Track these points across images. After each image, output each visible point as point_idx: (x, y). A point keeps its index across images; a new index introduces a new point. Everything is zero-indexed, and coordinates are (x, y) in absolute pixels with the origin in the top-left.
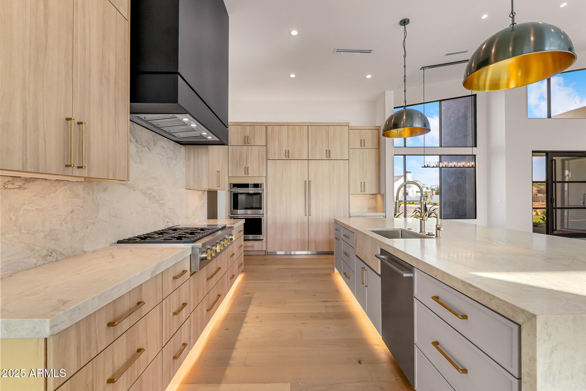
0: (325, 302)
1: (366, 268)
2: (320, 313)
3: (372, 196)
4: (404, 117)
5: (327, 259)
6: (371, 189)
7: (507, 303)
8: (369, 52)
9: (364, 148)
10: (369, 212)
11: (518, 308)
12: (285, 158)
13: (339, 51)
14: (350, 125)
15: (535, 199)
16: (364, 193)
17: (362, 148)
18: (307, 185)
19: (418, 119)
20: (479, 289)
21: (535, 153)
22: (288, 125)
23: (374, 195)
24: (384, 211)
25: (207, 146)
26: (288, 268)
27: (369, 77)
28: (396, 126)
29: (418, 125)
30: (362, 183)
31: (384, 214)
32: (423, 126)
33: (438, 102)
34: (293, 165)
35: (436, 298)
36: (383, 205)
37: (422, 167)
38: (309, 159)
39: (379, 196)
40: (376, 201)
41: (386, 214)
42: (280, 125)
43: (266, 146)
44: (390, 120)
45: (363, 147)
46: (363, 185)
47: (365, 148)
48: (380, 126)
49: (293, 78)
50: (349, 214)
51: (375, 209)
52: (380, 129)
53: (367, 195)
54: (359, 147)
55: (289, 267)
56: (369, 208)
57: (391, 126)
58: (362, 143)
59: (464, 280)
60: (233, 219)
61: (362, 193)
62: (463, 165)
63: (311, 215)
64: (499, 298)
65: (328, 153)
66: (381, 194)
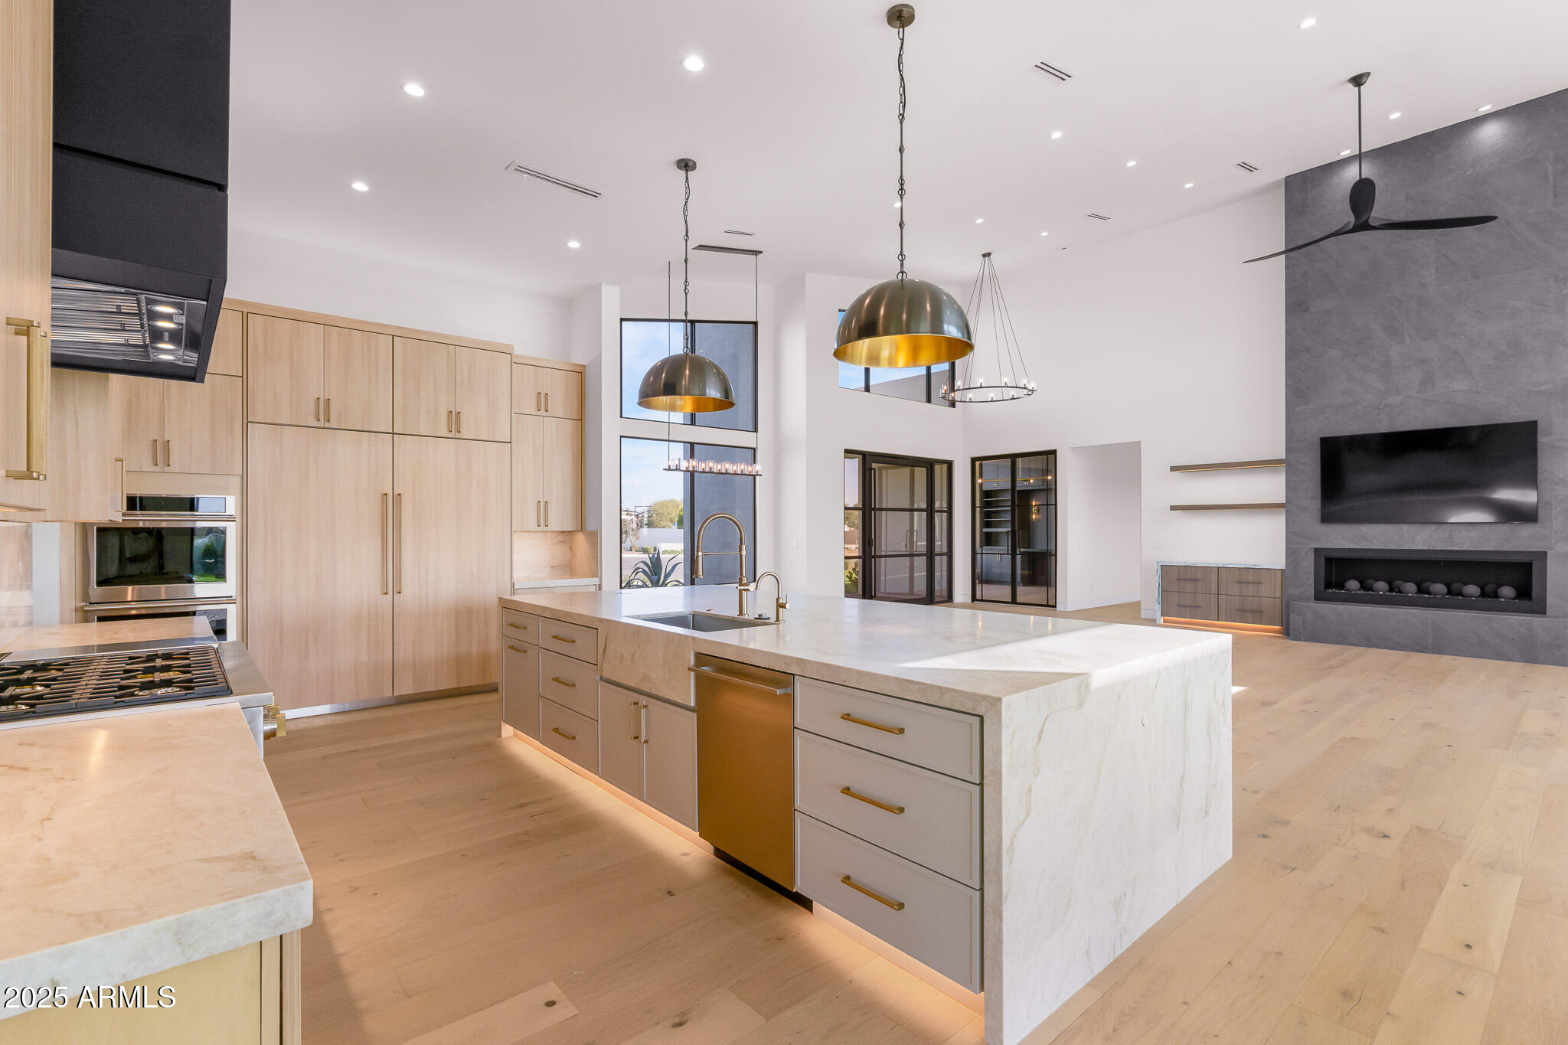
0: (522, 806)
1: (644, 700)
2: (527, 833)
3: (561, 538)
4: (687, 372)
5: (458, 708)
6: (561, 518)
7: (966, 693)
8: (595, 195)
9: (545, 414)
10: (552, 578)
11: (979, 695)
12: (316, 424)
13: (521, 170)
14: (517, 351)
15: (847, 539)
16: (546, 529)
17: (540, 413)
18: (391, 507)
19: (714, 379)
20: (924, 684)
21: (849, 453)
22: (326, 323)
23: (565, 534)
24: (595, 571)
25: (103, 374)
26: (356, 751)
27: (574, 244)
28: (670, 389)
29: (713, 392)
30: (542, 503)
31: (596, 581)
32: (723, 395)
33: (682, 324)
34: (344, 450)
35: (847, 717)
36: (593, 558)
37: (664, 469)
38: (395, 432)
39: (581, 540)
40: (571, 548)
41: (601, 580)
42: (299, 319)
43: (244, 377)
44: (656, 371)
45: (543, 412)
46: (543, 509)
47: (548, 414)
48: (584, 366)
49: (363, 192)
50: (513, 584)
51: (569, 569)
52: (585, 372)
53: (549, 534)
54: (534, 411)
55: (356, 748)
56: (553, 567)
57: (660, 385)
58: (542, 401)
59: (899, 676)
60: (101, 619)
61: (541, 529)
62: (742, 471)
63: (403, 590)
64: (953, 689)
65: (454, 420)
66: (587, 532)
